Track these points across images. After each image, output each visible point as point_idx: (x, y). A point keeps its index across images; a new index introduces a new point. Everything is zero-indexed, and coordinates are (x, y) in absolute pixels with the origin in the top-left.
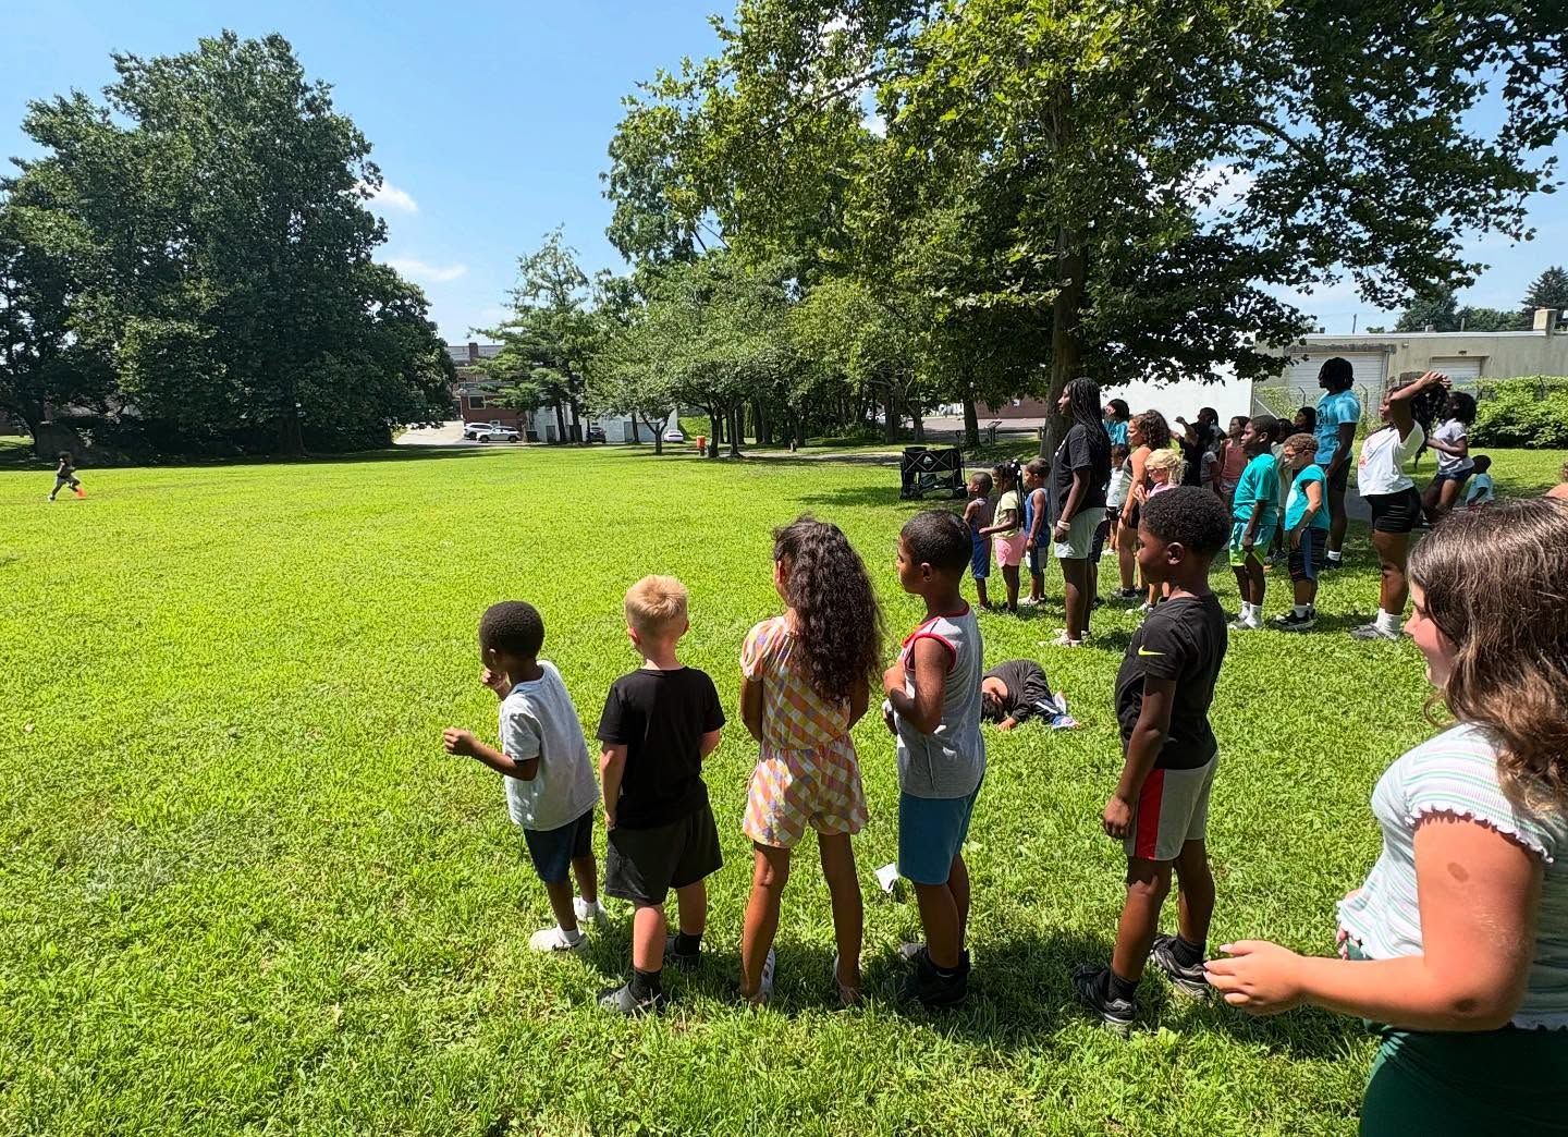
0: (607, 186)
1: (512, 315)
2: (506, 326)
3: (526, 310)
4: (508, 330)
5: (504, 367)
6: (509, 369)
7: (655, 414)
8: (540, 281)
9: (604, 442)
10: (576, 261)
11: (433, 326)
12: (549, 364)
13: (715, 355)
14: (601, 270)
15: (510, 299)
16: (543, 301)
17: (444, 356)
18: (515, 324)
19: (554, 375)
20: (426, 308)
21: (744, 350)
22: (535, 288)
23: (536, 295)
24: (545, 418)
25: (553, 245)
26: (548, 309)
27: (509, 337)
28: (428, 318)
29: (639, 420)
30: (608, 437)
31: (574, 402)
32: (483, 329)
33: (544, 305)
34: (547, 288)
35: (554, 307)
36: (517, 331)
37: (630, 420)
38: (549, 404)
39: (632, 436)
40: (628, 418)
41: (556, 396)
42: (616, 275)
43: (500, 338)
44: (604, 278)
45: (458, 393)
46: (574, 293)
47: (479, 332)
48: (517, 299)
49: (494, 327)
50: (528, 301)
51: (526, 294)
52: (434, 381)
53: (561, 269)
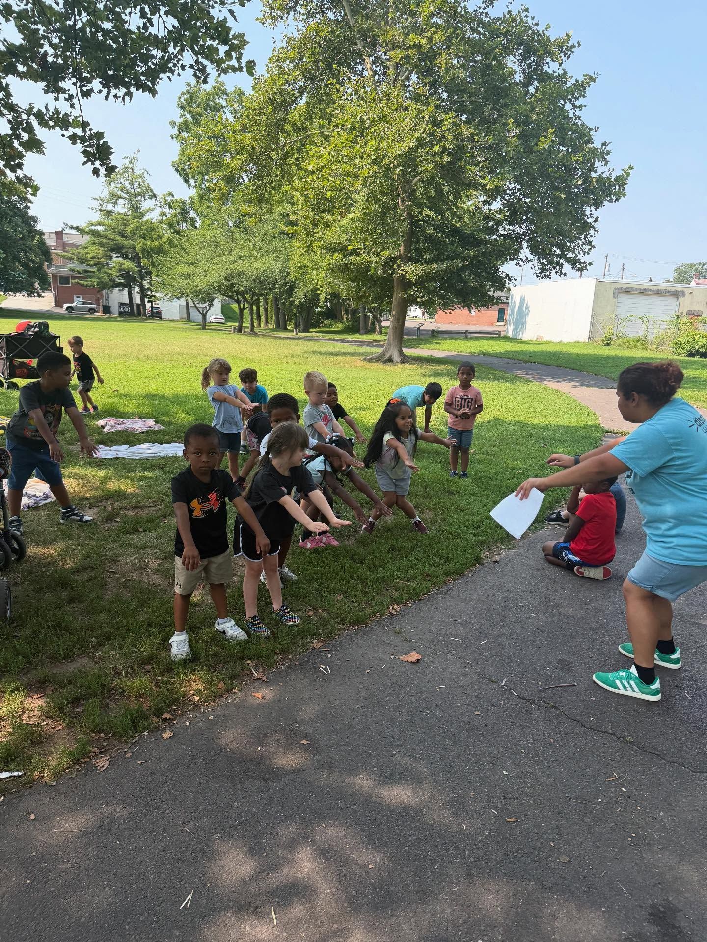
0: (175, 131)
1: (96, 217)
2: (92, 225)
3: (109, 213)
4: (93, 228)
5: (89, 256)
6: (93, 257)
7: (203, 300)
8: (119, 193)
9: (160, 318)
10: (149, 180)
11: (34, 220)
12: (125, 256)
13: (240, 266)
14: (166, 193)
15: (96, 204)
16: (121, 208)
17: (42, 243)
18: (99, 224)
19: (128, 264)
20: (30, 205)
21: (257, 265)
22: (114, 198)
23: (116, 203)
24: (119, 297)
25: (131, 166)
26: (125, 214)
27: (94, 233)
28: (31, 213)
29: (191, 304)
30: (164, 315)
31: (141, 286)
32: (75, 225)
33: (123, 211)
34: (125, 198)
35: (129, 213)
36: (100, 228)
37: (184, 303)
38: (122, 286)
39: (185, 316)
40: (183, 301)
41: (128, 281)
42: (177, 197)
43: (87, 233)
44: (169, 199)
45: (51, 271)
46: (146, 204)
47: (71, 227)
48: (101, 205)
49: (83, 225)
50: (110, 207)
51: (108, 202)
52: (33, 262)
53: (136, 185)
